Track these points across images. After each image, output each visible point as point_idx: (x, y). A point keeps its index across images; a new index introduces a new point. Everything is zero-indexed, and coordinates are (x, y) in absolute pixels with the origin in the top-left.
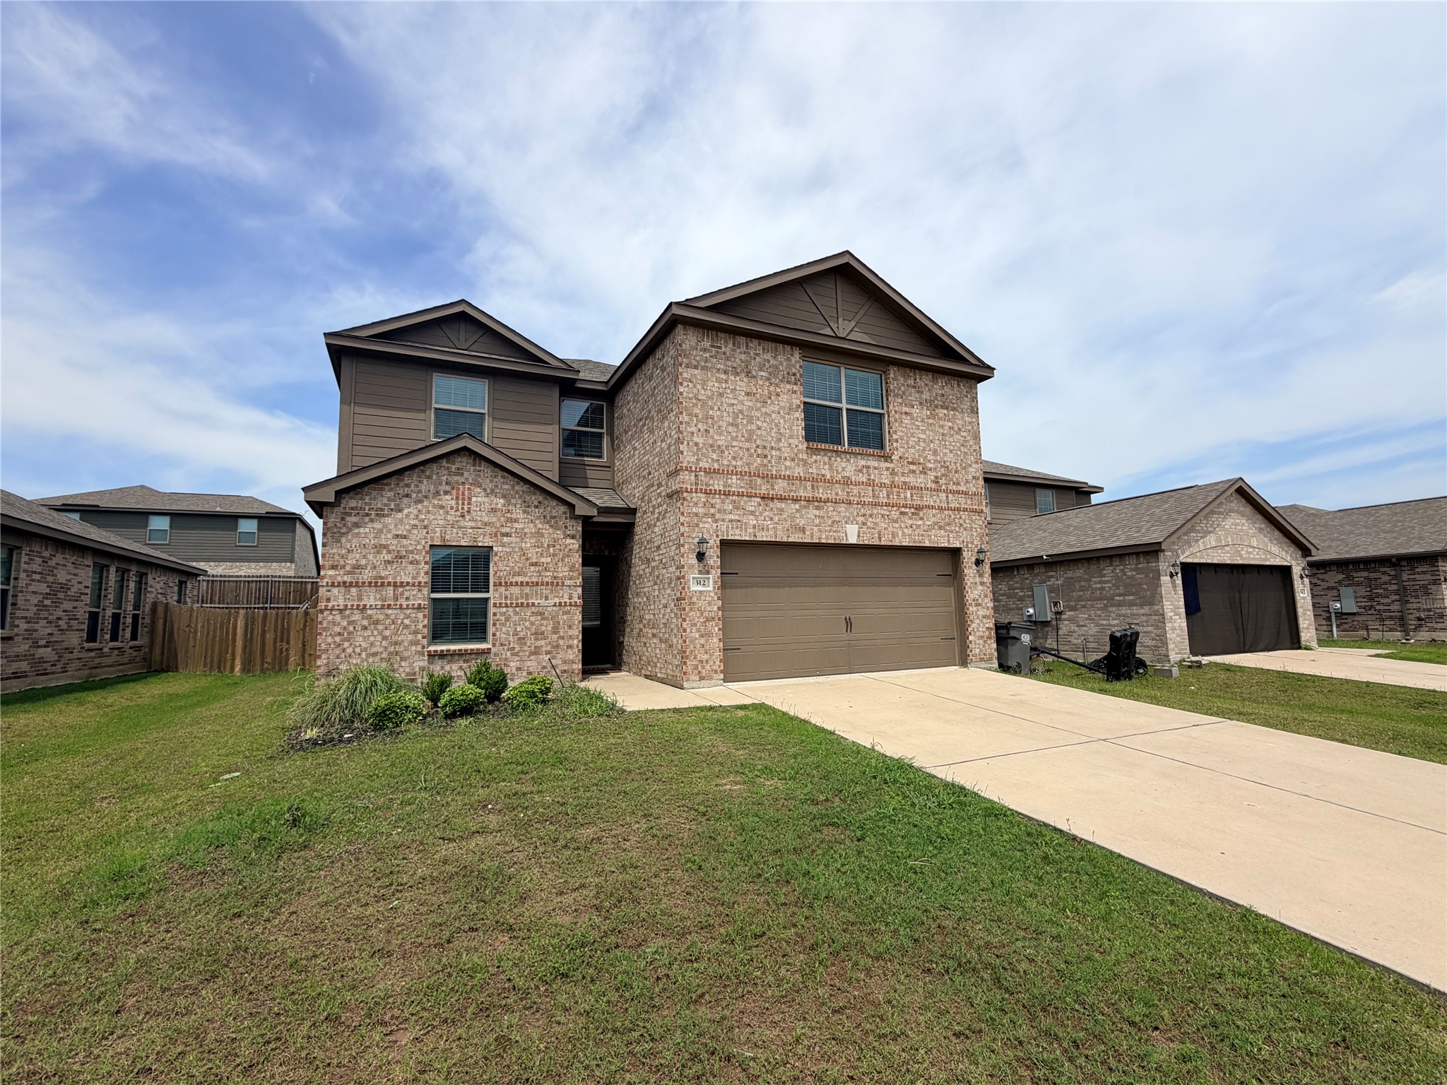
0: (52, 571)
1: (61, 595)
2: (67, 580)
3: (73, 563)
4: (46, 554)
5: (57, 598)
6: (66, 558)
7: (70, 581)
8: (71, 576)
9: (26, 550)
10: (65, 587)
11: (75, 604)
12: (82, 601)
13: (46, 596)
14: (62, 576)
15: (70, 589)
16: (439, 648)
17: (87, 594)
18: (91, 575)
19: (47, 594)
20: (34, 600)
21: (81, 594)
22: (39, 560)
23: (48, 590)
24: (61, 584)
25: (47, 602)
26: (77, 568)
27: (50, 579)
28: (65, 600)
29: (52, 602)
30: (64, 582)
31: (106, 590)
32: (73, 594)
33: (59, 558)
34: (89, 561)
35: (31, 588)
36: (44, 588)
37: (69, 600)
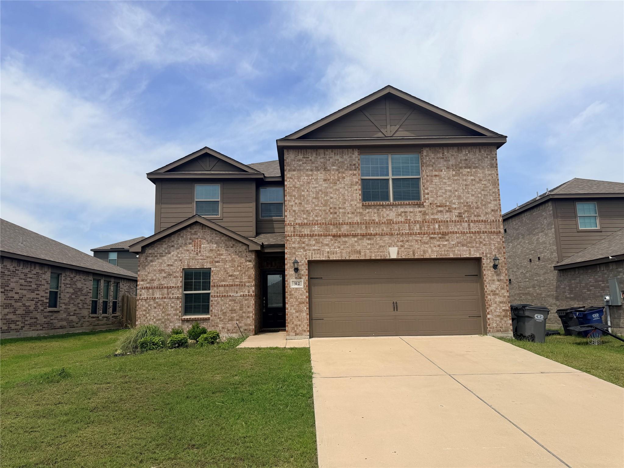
0: (75, 283)
1: (79, 293)
2: (81, 287)
3: (84, 279)
4: (72, 276)
5: (78, 295)
6: (81, 277)
7: (83, 287)
8: (83, 285)
9: (63, 275)
10: (81, 290)
11: (86, 297)
12: (88, 296)
13: (73, 294)
14: (79, 285)
15: (83, 291)
16: (188, 317)
17: (91, 293)
18: (92, 284)
19: (73, 293)
20: (68, 296)
21: (88, 292)
22: (69, 279)
23: (73, 291)
24: (79, 288)
25: (73, 296)
26: (86, 281)
27: (74, 286)
28: (81, 295)
29: (75, 296)
30: (80, 287)
31: (100, 290)
32: (84, 293)
33: (78, 277)
34: (91, 278)
35: (66, 291)
36: (71, 290)
37: (83, 295)
